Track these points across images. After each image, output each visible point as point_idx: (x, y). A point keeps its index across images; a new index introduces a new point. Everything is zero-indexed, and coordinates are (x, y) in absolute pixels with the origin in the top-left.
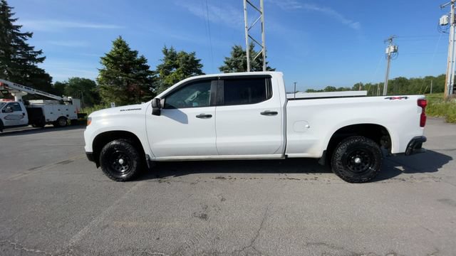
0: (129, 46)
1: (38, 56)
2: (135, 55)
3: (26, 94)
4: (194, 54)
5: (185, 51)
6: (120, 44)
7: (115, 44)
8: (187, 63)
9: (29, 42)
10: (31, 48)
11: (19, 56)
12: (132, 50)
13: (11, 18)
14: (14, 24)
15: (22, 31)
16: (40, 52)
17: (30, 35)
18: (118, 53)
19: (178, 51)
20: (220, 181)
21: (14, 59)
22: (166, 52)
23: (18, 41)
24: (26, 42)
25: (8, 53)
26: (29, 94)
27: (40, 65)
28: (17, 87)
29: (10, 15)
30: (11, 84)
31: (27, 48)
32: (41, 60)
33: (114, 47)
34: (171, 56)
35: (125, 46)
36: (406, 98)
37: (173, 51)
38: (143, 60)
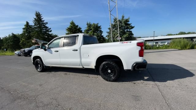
0: (75, 24)
1: (50, 30)
2: (77, 27)
3: (43, 43)
4: (98, 24)
5: (94, 23)
6: (73, 23)
7: (71, 23)
8: (94, 28)
9: (47, 25)
10: (48, 28)
11: (44, 31)
12: (77, 25)
13: (41, 18)
14: (42, 20)
15: (45, 22)
16: (50, 29)
17: (47, 23)
18: (71, 27)
19: (92, 23)
20: (66, 75)
21: (43, 32)
22: (88, 24)
23: (44, 25)
24: (46, 26)
25: (41, 30)
26: (44, 43)
27: (50, 33)
28: (40, 41)
29: (41, 17)
30: (38, 40)
31: (47, 27)
32: (51, 31)
33: (70, 24)
34: (89, 26)
35: (74, 24)
36: (130, 42)
37: (90, 24)
38: (80, 28)
